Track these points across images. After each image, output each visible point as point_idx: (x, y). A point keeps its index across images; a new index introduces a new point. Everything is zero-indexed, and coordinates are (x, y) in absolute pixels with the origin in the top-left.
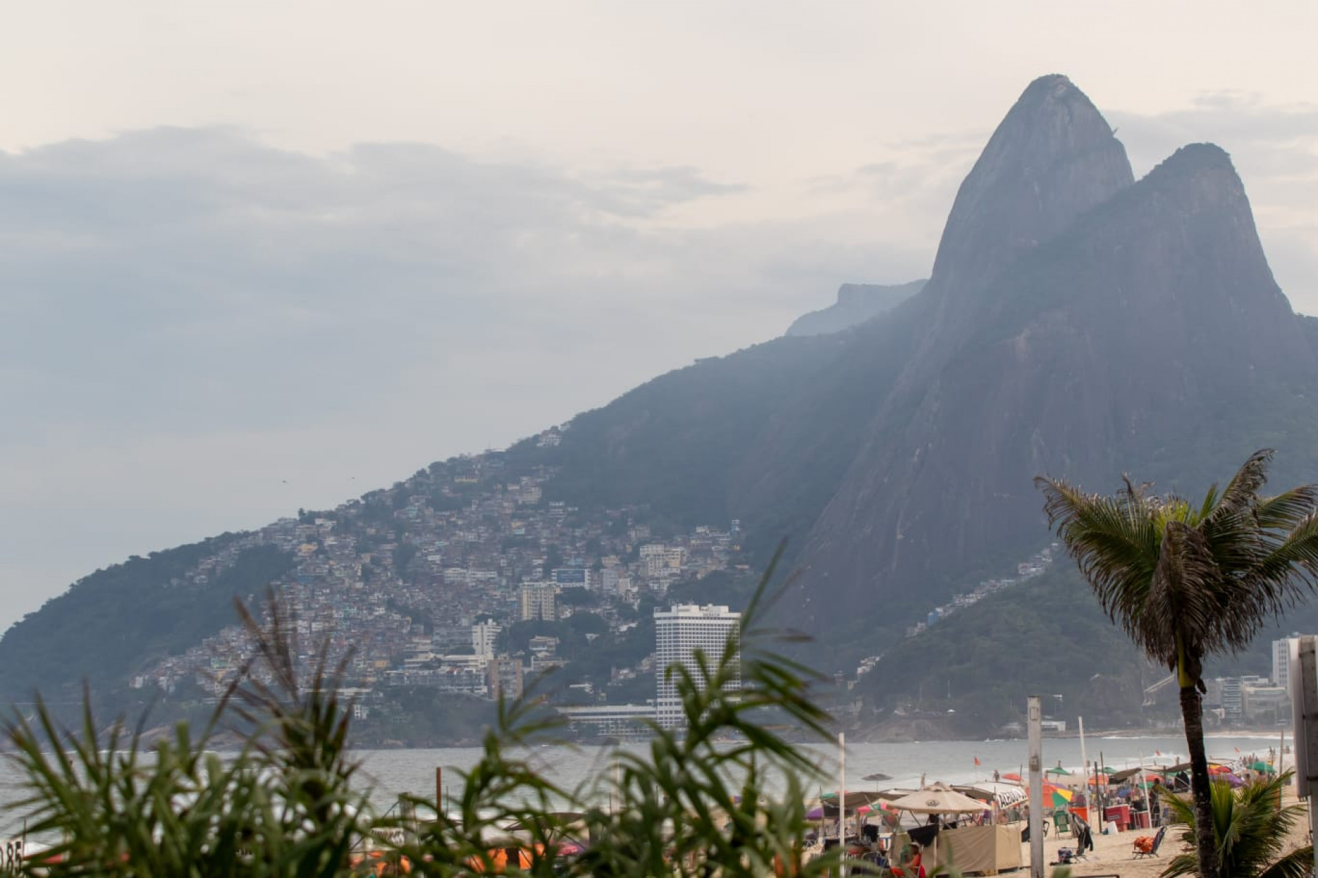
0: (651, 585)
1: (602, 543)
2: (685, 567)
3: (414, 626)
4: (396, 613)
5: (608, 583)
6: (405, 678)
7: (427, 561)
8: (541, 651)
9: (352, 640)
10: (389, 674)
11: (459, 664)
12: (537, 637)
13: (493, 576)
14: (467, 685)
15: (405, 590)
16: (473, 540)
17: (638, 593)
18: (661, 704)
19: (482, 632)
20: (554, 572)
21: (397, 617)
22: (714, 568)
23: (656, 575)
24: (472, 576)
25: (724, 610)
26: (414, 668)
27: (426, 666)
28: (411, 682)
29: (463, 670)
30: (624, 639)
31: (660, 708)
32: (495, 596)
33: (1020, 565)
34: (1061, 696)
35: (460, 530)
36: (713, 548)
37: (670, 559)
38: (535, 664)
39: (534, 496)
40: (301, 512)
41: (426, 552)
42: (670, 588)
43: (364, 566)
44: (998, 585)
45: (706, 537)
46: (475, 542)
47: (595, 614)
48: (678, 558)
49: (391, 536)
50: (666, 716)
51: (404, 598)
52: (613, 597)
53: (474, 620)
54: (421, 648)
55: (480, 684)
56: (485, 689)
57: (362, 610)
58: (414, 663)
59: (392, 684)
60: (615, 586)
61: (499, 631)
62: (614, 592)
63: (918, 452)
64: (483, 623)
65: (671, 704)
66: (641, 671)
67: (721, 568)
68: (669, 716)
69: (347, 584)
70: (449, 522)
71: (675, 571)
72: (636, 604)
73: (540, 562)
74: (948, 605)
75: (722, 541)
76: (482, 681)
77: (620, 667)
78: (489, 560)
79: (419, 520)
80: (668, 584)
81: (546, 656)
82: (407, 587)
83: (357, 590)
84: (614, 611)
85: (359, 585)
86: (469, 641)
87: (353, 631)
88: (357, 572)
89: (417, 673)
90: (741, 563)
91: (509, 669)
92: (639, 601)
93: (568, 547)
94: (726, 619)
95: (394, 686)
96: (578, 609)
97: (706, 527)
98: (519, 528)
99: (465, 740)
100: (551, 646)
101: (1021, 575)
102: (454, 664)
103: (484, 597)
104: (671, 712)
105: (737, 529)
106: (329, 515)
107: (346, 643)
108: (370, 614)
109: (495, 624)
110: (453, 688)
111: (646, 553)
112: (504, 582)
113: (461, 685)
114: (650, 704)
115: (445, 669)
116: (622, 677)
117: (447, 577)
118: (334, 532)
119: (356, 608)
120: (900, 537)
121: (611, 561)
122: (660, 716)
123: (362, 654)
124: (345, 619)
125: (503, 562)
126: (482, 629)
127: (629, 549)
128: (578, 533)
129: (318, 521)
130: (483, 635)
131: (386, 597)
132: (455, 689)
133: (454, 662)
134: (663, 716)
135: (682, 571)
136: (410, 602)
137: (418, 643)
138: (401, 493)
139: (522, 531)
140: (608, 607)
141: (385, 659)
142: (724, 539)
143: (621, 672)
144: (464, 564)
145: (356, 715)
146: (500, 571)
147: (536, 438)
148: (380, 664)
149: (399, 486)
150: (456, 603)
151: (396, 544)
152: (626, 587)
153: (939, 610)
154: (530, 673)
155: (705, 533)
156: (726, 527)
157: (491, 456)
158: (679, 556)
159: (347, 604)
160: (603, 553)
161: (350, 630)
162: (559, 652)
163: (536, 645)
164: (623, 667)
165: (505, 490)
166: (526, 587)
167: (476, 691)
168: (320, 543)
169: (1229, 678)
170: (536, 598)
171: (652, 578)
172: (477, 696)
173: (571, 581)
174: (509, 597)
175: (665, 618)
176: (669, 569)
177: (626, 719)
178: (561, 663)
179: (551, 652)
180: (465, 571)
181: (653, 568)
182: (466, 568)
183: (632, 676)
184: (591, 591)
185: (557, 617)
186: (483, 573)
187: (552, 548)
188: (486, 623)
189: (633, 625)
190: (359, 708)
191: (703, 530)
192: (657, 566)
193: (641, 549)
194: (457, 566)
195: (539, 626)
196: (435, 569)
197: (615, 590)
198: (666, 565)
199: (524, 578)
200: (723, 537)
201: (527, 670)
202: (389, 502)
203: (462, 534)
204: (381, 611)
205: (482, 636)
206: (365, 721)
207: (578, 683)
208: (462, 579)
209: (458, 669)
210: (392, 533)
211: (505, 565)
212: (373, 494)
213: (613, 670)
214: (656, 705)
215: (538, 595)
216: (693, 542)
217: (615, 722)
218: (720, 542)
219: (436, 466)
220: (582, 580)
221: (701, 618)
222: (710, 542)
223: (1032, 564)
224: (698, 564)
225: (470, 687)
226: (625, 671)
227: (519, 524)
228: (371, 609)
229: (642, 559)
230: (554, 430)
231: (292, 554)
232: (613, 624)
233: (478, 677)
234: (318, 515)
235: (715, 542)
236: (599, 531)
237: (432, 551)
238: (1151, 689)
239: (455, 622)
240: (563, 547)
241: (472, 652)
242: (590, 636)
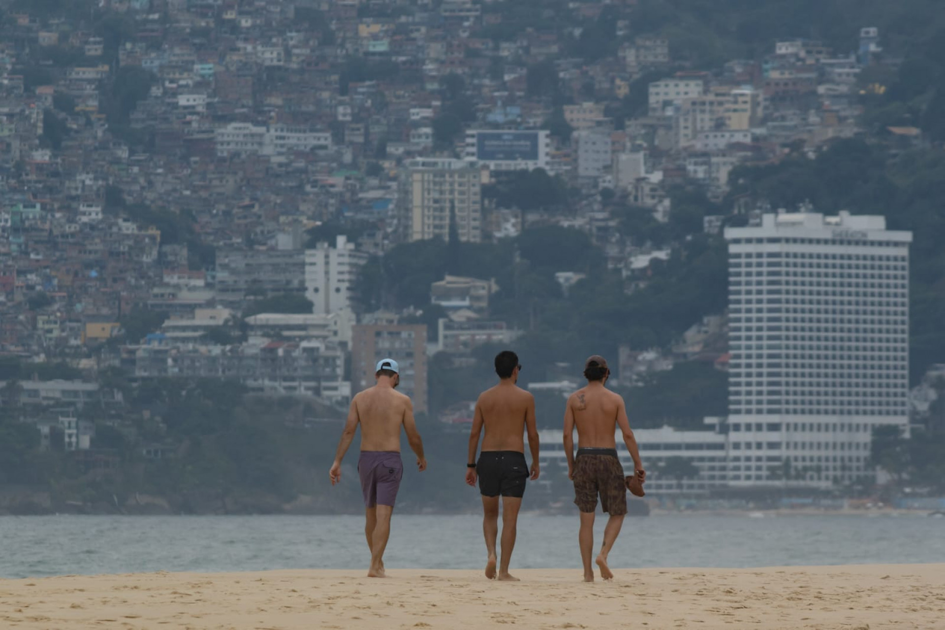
0: (691, 168)
1: (561, 75)
2: (760, 131)
3: (167, 248)
4: (125, 220)
5: (588, 163)
6: (170, 361)
7: (175, 106)
8: (456, 309)
9: (32, 278)
10: (133, 352)
11: (286, 333)
12: (449, 278)
13: (322, 142)
14: (306, 378)
15: (136, 169)
16: (275, 63)
17: (662, 184)
18: (737, 427)
19: (327, 263)
20: (473, 136)
21: (129, 228)
22: (830, 133)
23: (699, 146)
24: (279, 142)
25: (874, 225)
26: (185, 340)
27: (214, 335)
28: (181, 370)
29: (297, 346)
30: (642, 285)
31: (734, 436)
32: (332, 186)
35: (246, 40)
36: (821, 89)
37: (728, 110)
38: (446, 337)
41: (174, 85)
42: (734, 175)
43: (47, 113)
45: (799, 63)
46: (279, 68)
47: (571, 227)
48: (744, 110)
49: (94, 50)
50: (749, 453)
51: (137, 188)
52: (607, 194)
53: (307, 237)
54: (186, 297)
55: (333, 378)
56: (345, 389)
57: (52, 210)
58: (184, 328)
59: (139, 373)
60: (607, 168)
61: (362, 262)
62: (607, 181)
64: (326, 245)
65: (759, 427)
66: (685, 355)
67: (848, 132)
68: (754, 453)
69: (16, 154)
70: (221, 22)
71: (739, 138)
72: (660, 208)
73: (427, 113)
75: (840, 75)
76: (340, 371)
77: (639, 346)
78: (311, 108)
79: (156, 16)
80: (730, 168)
81: (469, 319)
82: (138, 163)
83: (40, 167)
84: (612, 223)
85: (42, 156)
86: (295, 283)
87: (33, 256)
88: (35, 126)
89: (195, 351)
90: (901, 123)
91: (397, 345)
92: (667, 202)
93: (487, 82)
94: (881, 244)
95: (144, 379)
96: (532, 217)
97: (799, 42)
98: (375, 37)
99: (305, 499)
100: (478, 298)
102: (274, 332)
103: (308, 188)
104: (759, 446)
105: (873, 48)
107: (19, 282)
108: (71, 221)
109: (351, 246)
110: (276, 384)
111: (662, 98)
112: (348, 158)
113: (293, 379)
114: (711, 428)
115: (256, 343)
116: (642, 368)
117: (222, 144)
119: (38, 206)
121: (583, 115)
122: (733, 453)
123: (56, 307)
124: (16, 230)
125: (343, 113)
126: (327, 256)
127: (623, 90)
128: (507, 50)
130: (329, 270)
131: (100, 182)
132: (280, 388)
133: (273, 327)
134: (742, 453)
135: (755, 139)
136: (150, 195)
137: (177, 287)
139: (382, 46)
140: (600, 216)
141: (106, 319)
143: (640, 358)
144: (258, 115)
145: (67, 439)
146: (338, 130)
148: (98, 331)
150: (247, 202)
151: (106, 68)
154: (440, 357)
155: (796, 55)
158: (748, 106)
159: (17, 197)
161: (27, 254)
162: (498, 310)
163: (448, 294)
164: (644, 348)
166: (420, 168)
167: (326, 393)
170: (442, 192)
172: (327, 403)
173: (511, 156)
174: (362, 190)
175: (749, 241)
176: (727, 135)
177: (659, 459)
178: (504, 336)
179: (479, 310)
180: (261, 130)
181: (689, 132)
182: (264, 123)
183: (667, 365)
184: (557, 176)
185: (487, 235)
186: (301, 135)
187: (452, 84)
188: (333, 244)
189: (662, 255)
190: (73, 425)
191: (791, 50)
192: (699, 125)
193: (652, 90)
194: (244, 118)
196: (195, 125)
197: (609, 177)
198: (720, 125)
199: (391, 149)
200: (842, 66)
201: (432, 349)
203: (249, 48)
204: (94, 214)
205: (327, 273)
206: (86, 452)
207: (543, 379)
208: (256, 147)
209: (286, 344)
210: (95, 43)
211: (348, 118)
213: (625, 353)
214: (724, 429)
215: (447, 187)
216: (775, 75)
218: (837, 78)
220: (533, 154)
221: (826, 242)
222: (813, 75)
224: (792, 124)
225: (312, 384)
226: (650, 355)
227: (376, 28)
228: (69, 207)
229: (655, 110)
232: (613, 251)
233: (330, 361)
235: (823, 78)
236: (554, 49)
237: (187, 86)
239: (251, 243)
240: (476, 81)
241: (307, 307)
242: (566, 278)
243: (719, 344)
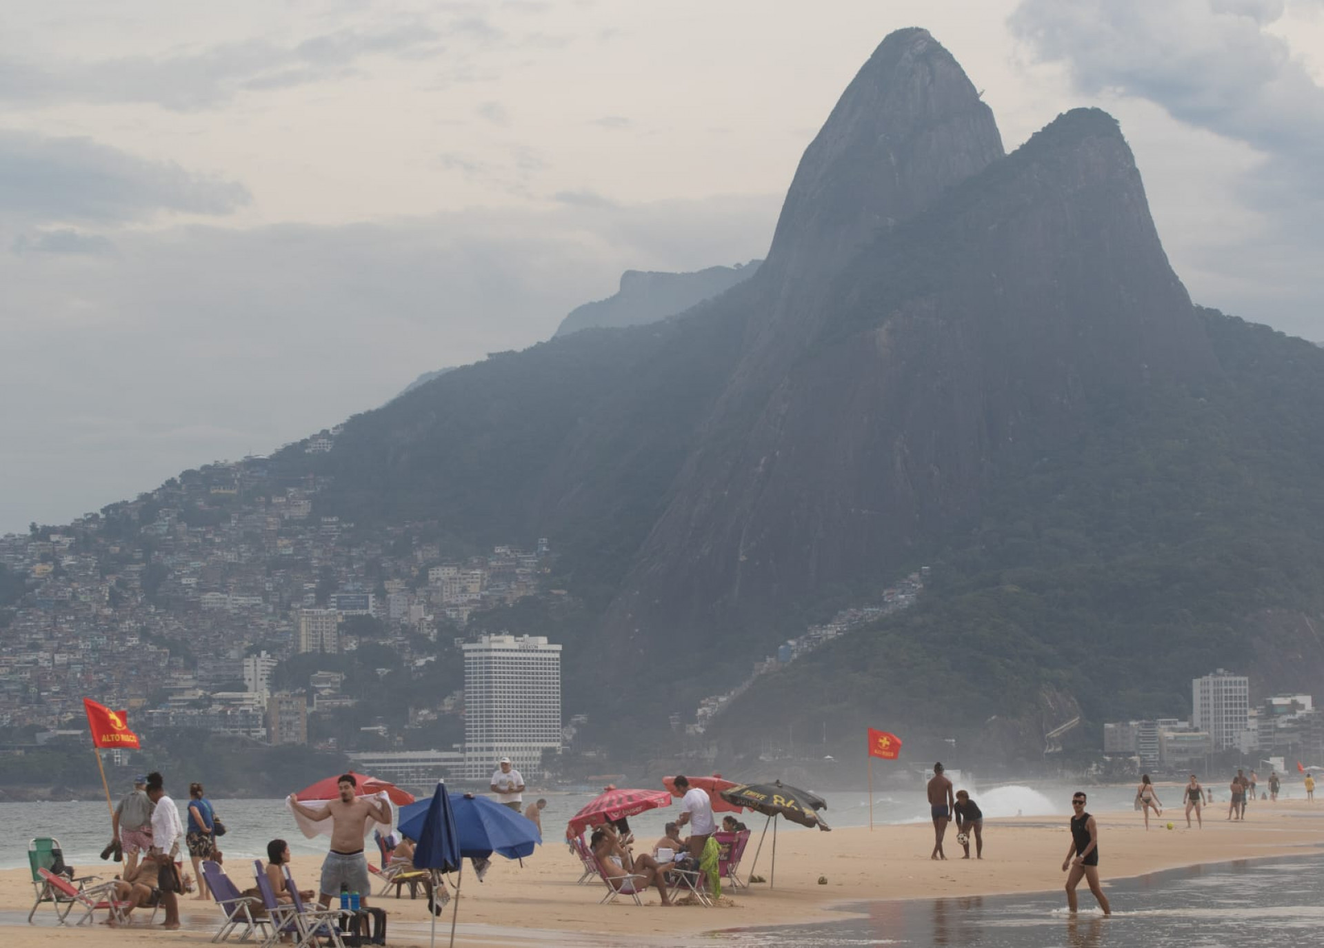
0: (448, 613)
1: (383, 565)
2: (486, 593)
3: (173, 659)
4: (151, 644)
5: (395, 611)
6: (171, 718)
7: (180, 584)
8: (323, 689)
9: (102, 675)
10: (151, 713)
11: (233, 703)
12: (320, 672)
13: (258, 602)
14: (243, 727)
15: (158, 618)
16: (233, 561)
17: (433, 621)
18: (470, 749)
19: (255, 665)
20: (334, 597)
21: (153, 648)
22: (522, 593)
23: (453, 601)
24: (234, 602)
25: (542, 641)
26: (179, 707)
27: (194, 704)
28: (177, 723)
29: (238, 710)
30: (421, 675)
31: (468, 754)
32: (262, 625)
33: (885, 592)
34: (954, 741)
35: (218, 549)
36: (518, 571)
37: (469, 582)
38: (318, 703)
39: (303, 510)
40: (33, 527)
41: (180, 573)
42: (470, 616)
43: (111, 588)
44: (860, 614)
45: (507, 558)
46: (235, 563)
47: (384, 646)
48: (477, 582)
49: (138, 555)
50: (476, 763)
51: (158, 627)
52: (404, 627)
53: (245, 652)
54: (182, 684)
55: (257, 726)
56: (263, 732)
57: (112, 640)
58: (179, 701)
59: (155, 725)
60: (405, 613)
61: (274, 665)
62: (405, 620)
63: (763, 461)
64: (255, 656)
65: (482, 749)
66: (444, 712)
67: (531, 593)
68: (479, 763)
69: (94, 610)
70: (205, 540)
71: (474, 597)
72: (432, 634)
73: (313, 586)
74: (802, 638)
75: (528, 563)
76: (260, 722)
77: (419, 707)
78: (252, 584)
79: (170, 537)
80: (469, 612)
81: (330, 694)
82: (159, 614)
83: (106, 617)
84: (407, 642)
85: (108, 611)
86: (239, 676)
87: (102, 664)
88: (104, 596)
89: (184, 713)
90: (558, 588)
91: (291, 708)
92: (435, 631)
93: (344, 569)
94: (545, 651)
95: (157, 728)
96: (364, 640)
97: (507, 547)
98: (285, 547)
99: (242, 791)
100: (336, 683)
101: (886, 602)
102: (226, 702)
103: (249, 626)
104: (482, 759)
105: (544, 549)
106: (66, 531)
107: (94, 678)
108: (122, 645)
109: (269, 656)
110: (227, 730)
111: (435, 576)
112: (271, 609)
113: (236, 727)
114: (456, 750)
115: (217, 708)
116: (421, 719)
117: (205, 604)
118: (73, 549)
119: (105, 637)
120: (742, 558)
121: (394, 586)
122: (468, 763)
123: (114, 690)
124: (93, 650)
125: (268, 586)
126: (255, 662)
127: (415, 572)
128: (355, 552)
129: (54, 538)
130: (257, 669)
131: (138, 625)
132: (228, 732)
133: (225, 699)
134: (473, 763)
135: (483, 597)
136: (165, 631)
137: (178, 679)
138: (149, 506)
139: (290, 551)
140: (400, 638)
141: (141, 696)
142: (530, 561)
143: (420, 713)
144: (223, 589)
145: (115, 761)
146: (265, 595)
147: (304, 443)
148: (136, 702)
149: (145, 497)
150: (217, 633)
151: (144, 565)
152: (418, 614)
153: (791, 642)
154: (314, 714)
155: (505, 553)
156: (531, 547)
157: (252, 464)
158: (479, 580)
159: (94, 633)
160: (385, 576)
161: (98, 663)
162: (345, 689)
163: (319, 681)
164: (422, 708)
165: (269, 503)
166: (305, 614)
167: (253, 734)
168: (57, 563)
169: (1144, 721)
170: (316, 627)
171: (449, 605)
172: (254, 739)
173: (354, 608)
174: (278, 627)
175: (475, 650)
176: (468, 595)
177: (429, 767)
178: (349, 702)
179: (336, 689)
180: (226, 596)
181: (448, 594)
182: (227, 592)
183: (433, 717)
184: (378, 618)
185: (340, 649)
186: (246, 598)
187: (326, 570)
188: (259, 656)
189: (432, 659)
190: (119, 753)
191: (503, 550)
192: (453, 590)
193: (430, 572)
194: (216, 590)
195: (321, 660)
196: (190, 594)
197: (405, 618)
198: (464, 590)
199: (293, 605)
200: (528, 558)
201: (310, 710)
202: (135, 516)
203: (219, 553)
204: (134, 641)
205: (255, 670)
206: (126, 767)
207: (370, 726)
208: (222, 605)
209: (232, 709)
210: (139, 552)
211: (271, 589)
212: (115, 507)
213: (411, 711)
214: (463, 750)
215: (319, 624)
216: (493, 564)
217: (417, 770)
218: (526, 565)
219: (187, 475)
220: (367, 607)
221: (516, 651)
222: (514, 563)
223: (900, 590)
224: (502, 589)
225: (246, 729)
226: (425, 712)
227: (286, 542)
228: (122, 638)
229: (432, 582)
230: (325, 433)
231: (24, 575)
232: (407, 657)
233: (255, 717)
234: (54, 530)
235: (519, 565)
236: (380, 551)
237: (186, 573)
238: (1053, 734)
239: (218, 655)
240: (338, 569)
241: (245, 689)
242: (381, 671)
243: (460, 705)
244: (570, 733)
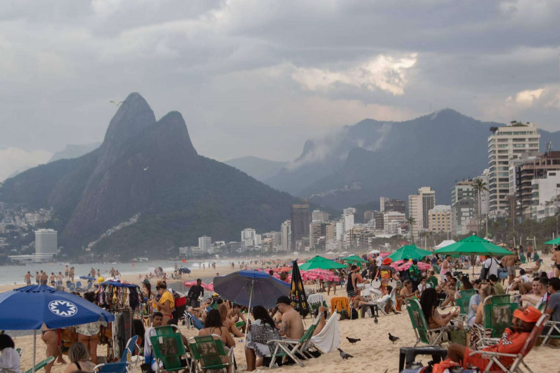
0: (30, 224)
1: (14, 213)
2: (39, 219)
5: (18, 223)
17: (27, 226)
20: (3, 221)
22: (47, 219)
25: (53, 230)
30: (25, 238)
31: (36, 256)
33: (130, 219)
37: (35, 217)
42: (35, 225)
44: (125, 224)
45: (43, 211)
47: (16, 231)
52: (20, 227)
62: (20, 225)
63: (102, 189)
65: (39, 255)
66: (30, 246)
67: (49, 219)
71: (36, 220)
74: (112, 229)
77: (24, 245)
84: (21, 231)
90: (56, 218)
92: (27, 228)
93: (5, 214)
94: (53, 232)
96: (11, 230)
97: (43, 209)
100: (5, 240)
104: (39, 257)
105: (52, 209)
111: (27, 215)
114: (33, 255)
120: (98, 211)
121: (17, 218)
122: (36, 258)
127: (22, 214)
128: (8, 210)
140: (19, 230)
142: (49, 212)
143: (24, 247)
152: (24, 224)
153: (109, 230)
156: (49, 209)
158: (37, 216)
160: (14, 216)
162: (7, 241)
164: (25, 245)
169: (188, 247)
171: (31, 222)
173: (8, 223)
175: (37, 233)
177: (27, 259)
178: (7, 244)
179: (4, 242)
183: (28, 247)
184: (14, 225)
185: (5, 232)
189: (27, 234)
192: (31, 219)
193: (25, 215)
198: (34, 219)
207: (13, 250)
213: (22, 246)
216: (40, 213)
217: (24, 259)
220: (11, 222)
221: (47, 232)
223: (133, 219)
224: (43, 218)
226: (26, 246)
229: (26, 217)
232: (21, 234)
235: (46, 213)
236: (13, 210)
238: (168, 250)
242: (15, 237)
243: (34, 245)
244: (59, 251)
